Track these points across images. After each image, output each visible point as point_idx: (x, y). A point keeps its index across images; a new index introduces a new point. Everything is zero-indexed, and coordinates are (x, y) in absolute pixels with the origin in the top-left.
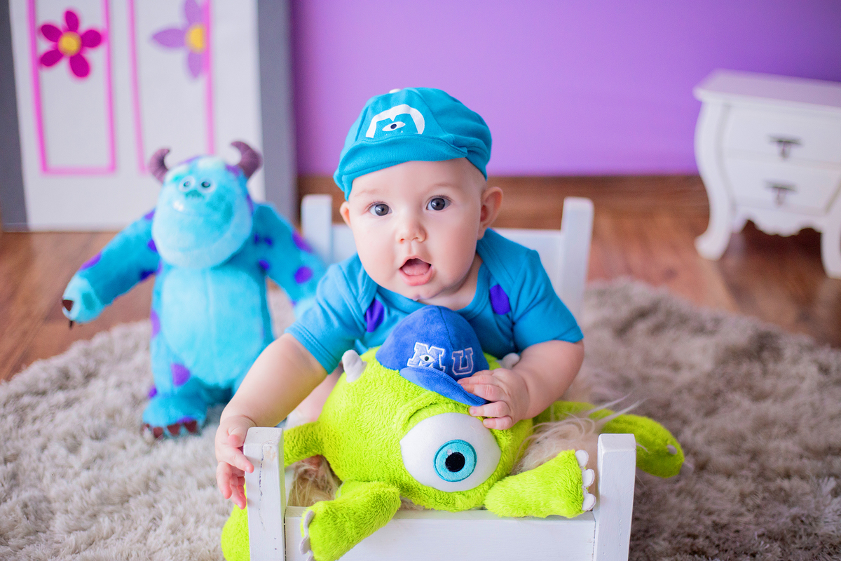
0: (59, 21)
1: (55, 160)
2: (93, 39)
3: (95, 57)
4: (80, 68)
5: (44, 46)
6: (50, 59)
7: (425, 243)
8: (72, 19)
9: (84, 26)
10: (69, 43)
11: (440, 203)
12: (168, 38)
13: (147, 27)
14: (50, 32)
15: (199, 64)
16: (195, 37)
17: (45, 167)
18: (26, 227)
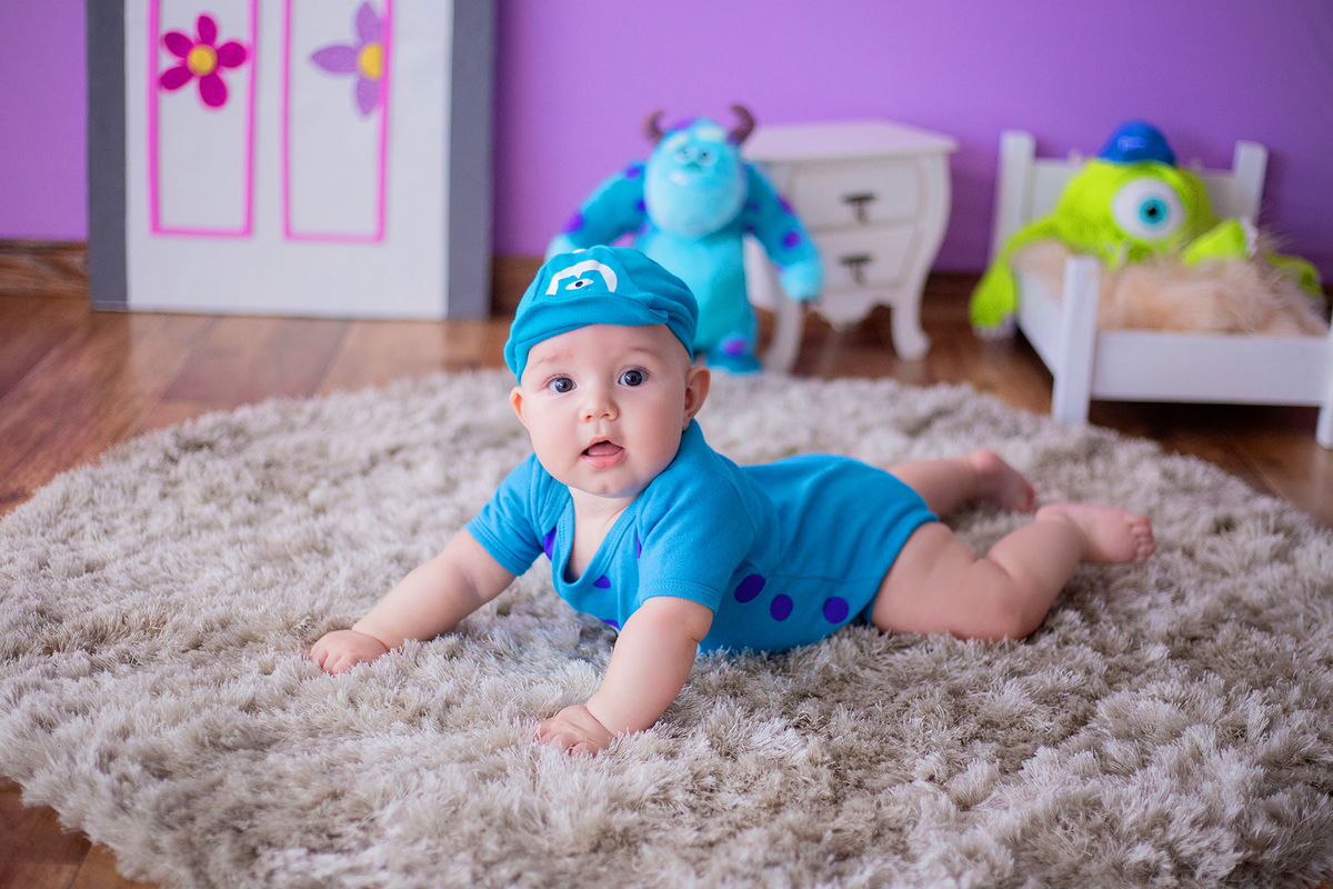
0: (190, 30)
1: (169, 218)
2: (233, 55)
3: (235, 79)
4: (214, 93)
5: (168, 61)
6: (173, 80)
7: (617, 421)
8: (207, 27)
9: (223, 38)
10: (202, 60)
11: (636, 377)
12: (332, 59)
13: (305, 44)
14: (177, 43)
15: (372, 96)
16: (369, 59)
17: (156, 226)
18: (125, 306)
